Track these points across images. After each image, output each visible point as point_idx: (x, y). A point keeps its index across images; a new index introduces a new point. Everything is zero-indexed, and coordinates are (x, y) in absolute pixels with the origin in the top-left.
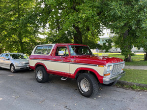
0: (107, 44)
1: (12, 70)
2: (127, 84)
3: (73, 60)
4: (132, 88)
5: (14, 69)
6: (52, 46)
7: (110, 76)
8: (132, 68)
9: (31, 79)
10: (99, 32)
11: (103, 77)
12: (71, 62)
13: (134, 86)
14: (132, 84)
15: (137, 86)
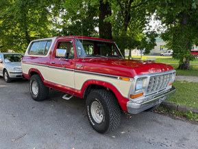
0: (148, 39)
1: (6, 78)
2: (177, 109)
3: (79, 66)
4: (185, 116)
5: (8, 76)
6: (51, 41)
7: (142, 98)
8: (190, 79)
9: (26, 93)
10: (144, 24)
11: (127, 100)
12: (76, 70)
13: (188, 112)
14: (185, 109)
15: (194, 113)
